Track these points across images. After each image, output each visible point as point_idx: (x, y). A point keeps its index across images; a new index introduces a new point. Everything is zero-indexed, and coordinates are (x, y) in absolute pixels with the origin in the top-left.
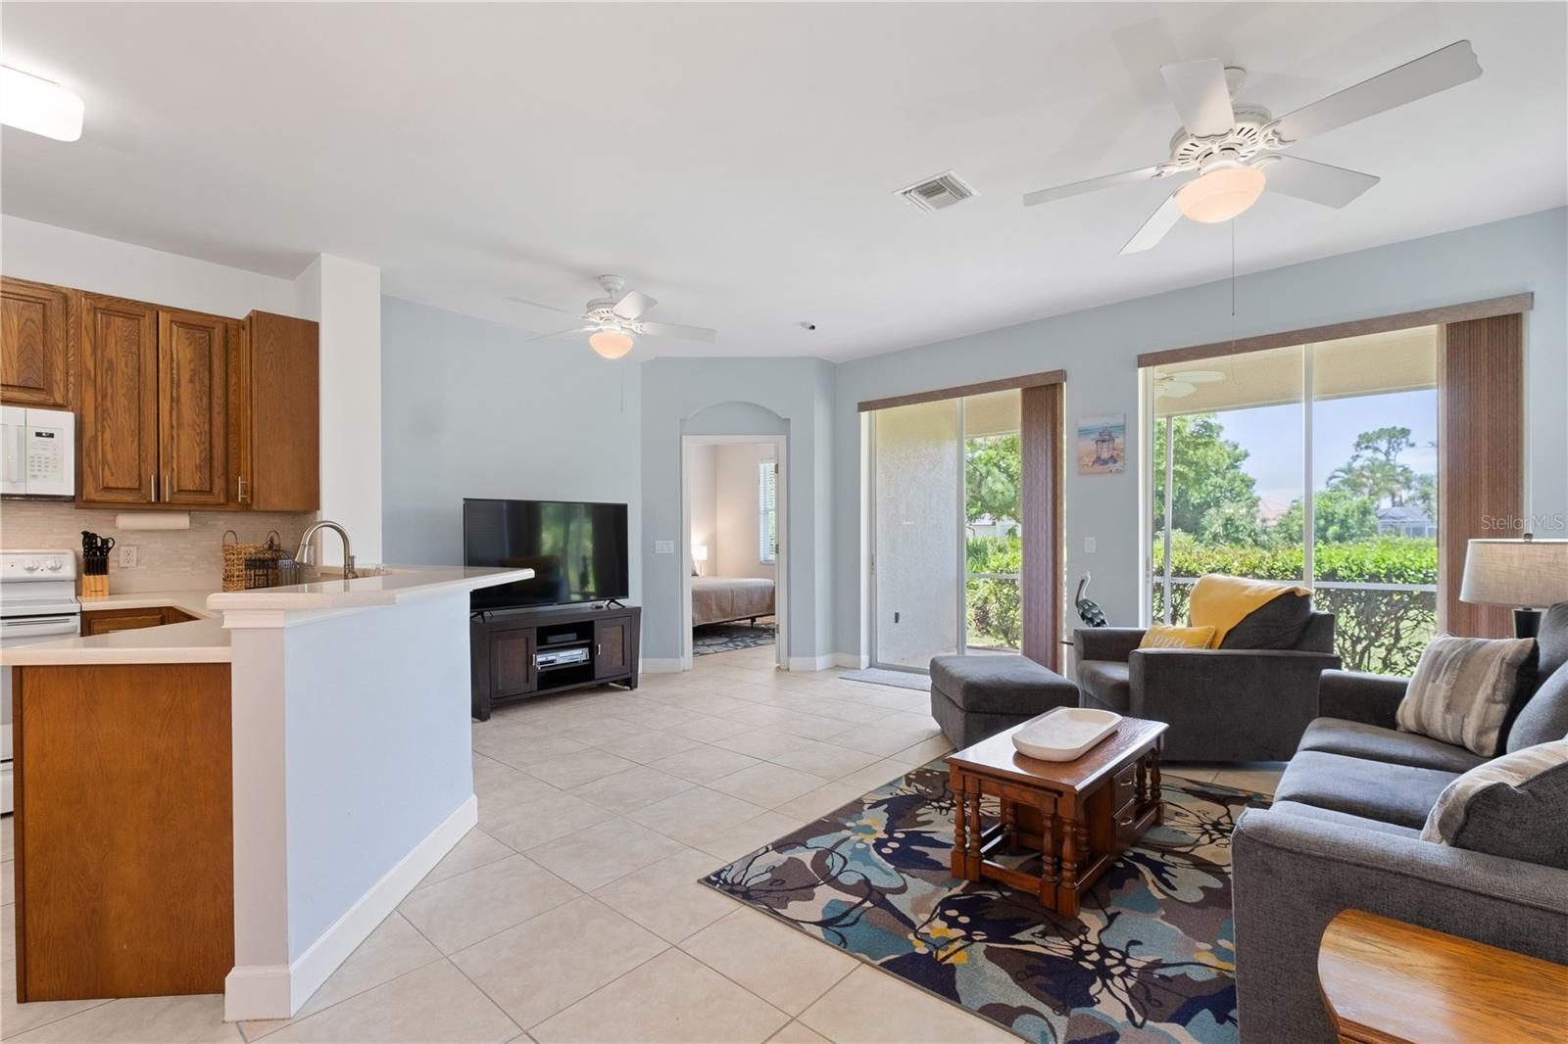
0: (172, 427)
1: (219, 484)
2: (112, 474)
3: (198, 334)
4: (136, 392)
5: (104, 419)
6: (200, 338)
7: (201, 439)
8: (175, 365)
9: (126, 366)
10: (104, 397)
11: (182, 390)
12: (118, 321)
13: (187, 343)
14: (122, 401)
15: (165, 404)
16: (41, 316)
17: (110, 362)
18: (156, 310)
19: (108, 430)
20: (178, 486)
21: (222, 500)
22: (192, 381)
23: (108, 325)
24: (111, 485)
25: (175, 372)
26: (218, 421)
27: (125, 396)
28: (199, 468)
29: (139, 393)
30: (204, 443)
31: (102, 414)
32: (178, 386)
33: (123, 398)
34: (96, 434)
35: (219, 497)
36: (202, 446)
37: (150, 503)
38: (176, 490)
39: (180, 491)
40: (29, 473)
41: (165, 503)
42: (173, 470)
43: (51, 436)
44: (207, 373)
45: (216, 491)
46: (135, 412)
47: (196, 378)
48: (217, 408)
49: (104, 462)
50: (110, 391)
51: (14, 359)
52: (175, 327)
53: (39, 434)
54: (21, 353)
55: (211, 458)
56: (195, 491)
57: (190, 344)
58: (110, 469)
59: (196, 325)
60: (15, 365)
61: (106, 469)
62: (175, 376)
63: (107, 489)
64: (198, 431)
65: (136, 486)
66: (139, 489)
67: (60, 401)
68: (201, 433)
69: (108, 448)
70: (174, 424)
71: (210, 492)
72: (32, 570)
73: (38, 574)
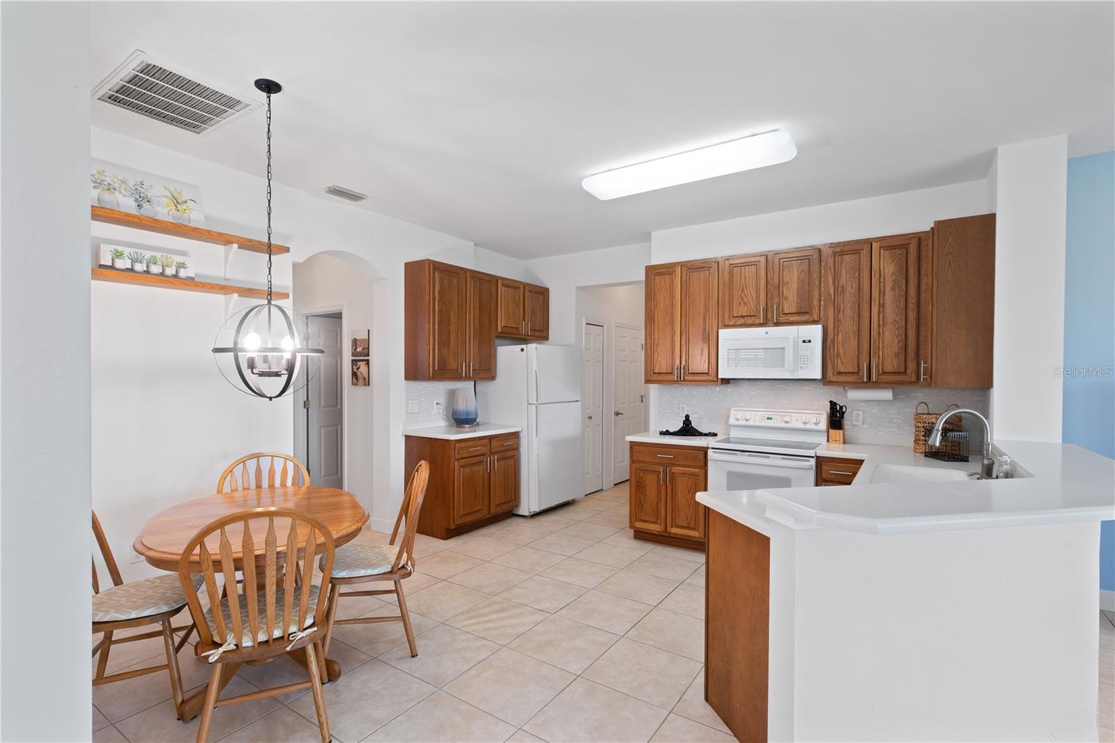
0: (879, 325)
1: (911, 366)
2: (842, 363)
3: (898, 252)
4: (857, 305)
5: (838, 326)
6: (900, 254)
7: (898, 332)
8: (882, 280)
9: (852, 288)
10: (839, 312)
11: (887, 297)
12: (847, 258)
13: (890, 260)
14: (849, 312)
15: (875, 310)
16: (807, 267)
17: (843, 287)
18: (869, 242)
19: (840, 333)
20: (883, 369)
21: (913, 379)
22: (893, 289)
23: (842, 260)
24: (842, 371)
25: (882, 284)
26: (912, 316)
27: (850, 309)
28: (897, 355)
29: (859, 305)
30: (900, 335)
31: (837, 320)
32: (884, 295)
33: (849, 310)
34: (834, 338)
35: (911, 377)
36: (899, 338)
37: (864, 382)
38: (881, 372)
39: (883, 373)
40: (799, 366)
41: (873, 382)
42: (879, 357)
43: (810, 341)
44: (904, 282)
45: (909, 372)
46: (856, 319)
47: (896, 286)
48: (912, 306)
49: (838, 355)
50: (842, 307)
51: (795, 297)
52: (882, 251)
53: (804, 341)
54: (798, 292)
55: (906, 346)
56: (893, 373)
57: (893, 261)
58: (841, 359)
59: (899, 246)
60: (795, 300)
61: (839, 360)
62: (882, 288)
63: (840, 373)
64: (897, 327)
65: (856, 371)
66: (858, 373)
67: (816, 319)
68: (899, 328)
69: (840, 346)
70: (881, 323)
71: (905, 372)
72: (805, 423)
73: (808, 426)
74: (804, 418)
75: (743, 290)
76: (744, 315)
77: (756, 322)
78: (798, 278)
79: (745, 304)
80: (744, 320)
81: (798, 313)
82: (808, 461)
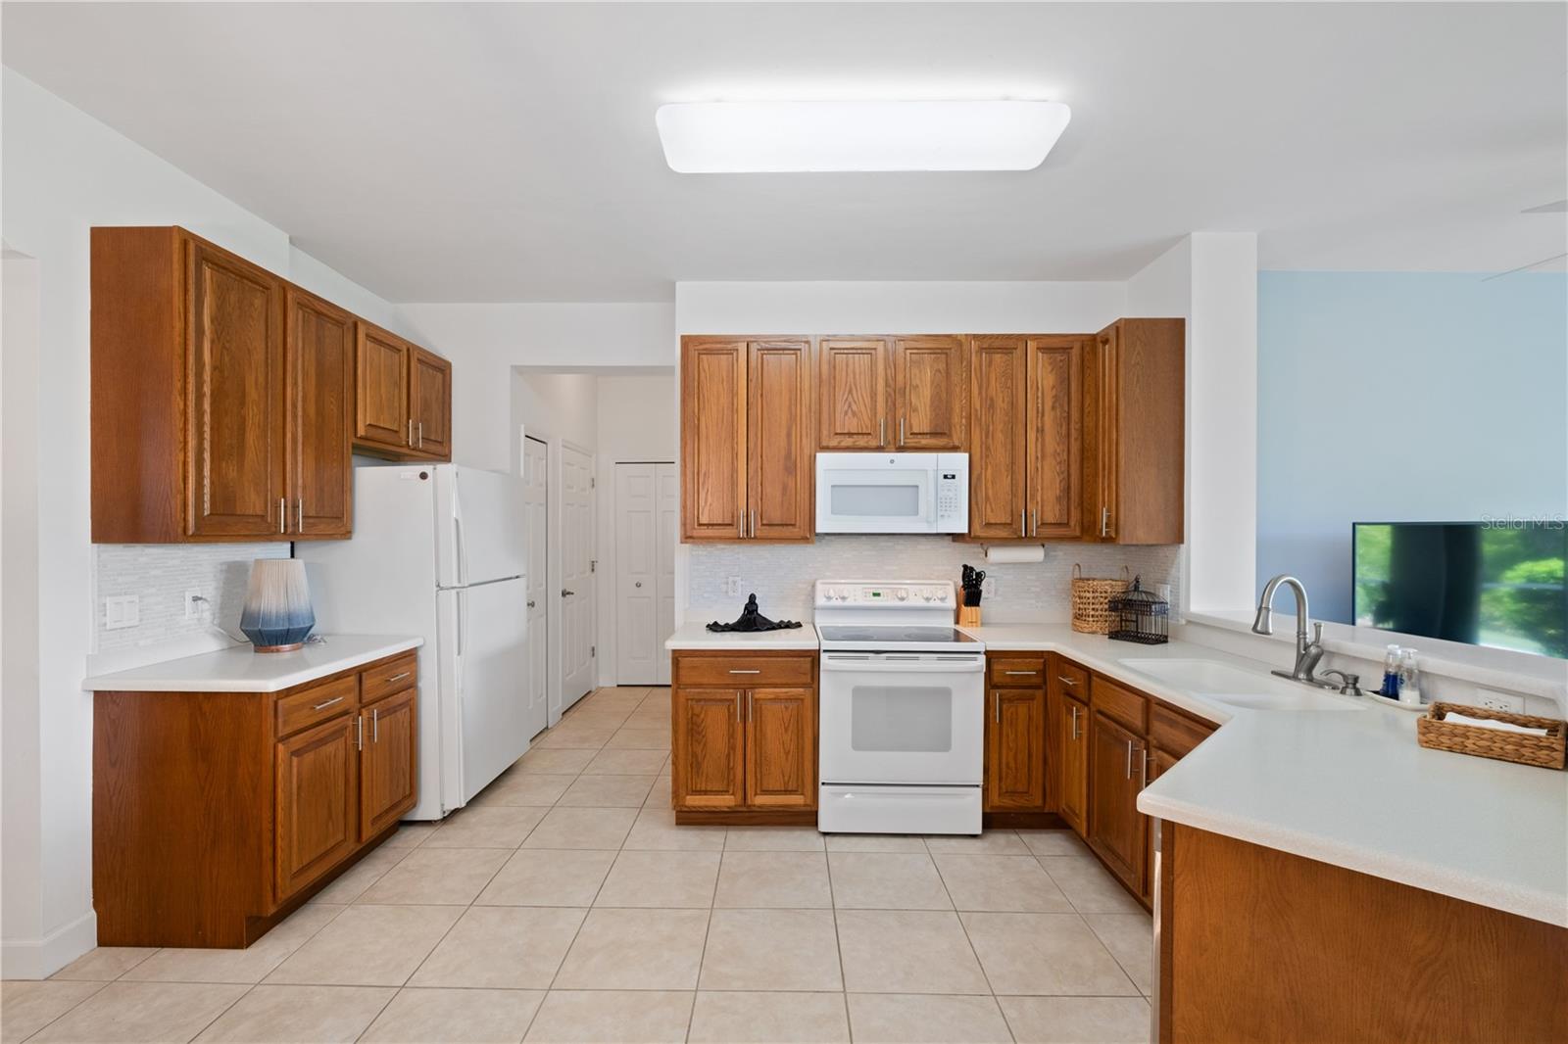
0: (1037, 458)
1: (1075, 515)
2: (992, 511)
3: (1059, 357)
4: (1010, 426)
5: (987, 456)
6: (1061, 361)
7: (1060, 468)
8: (1040, 394)
9: (1003, 401)
10: (987, 437)
11: (1046, 418)
12: (997, 357)
13: (1050, 368)
14: (1000, 436)
15: (1032, 435)
16: (944, 365)
17: (992, 400)
18: (1023, 339)
19: (989, 467)
20: (1042, 519)
21: (1078, 533)
22: (1053, 408)
23: (990, 364)
24: (993, 521)
25: (1040, 401)
26: (1075, 447)
27: (1002, 431)
28: (1059, 499)
29: (1012, 428)
30: (1063, 473)
31: (987, 449)
32: (1043, 415)
33: (1000, 435)
34: (981, 473)
35: (1075, 530)
36: (1062, 477)
37: (1020, 538)
38: (1039, 523)
39: (1042, 524)
40: (940, 513)
41: (1032, 537)
42: (1037, 503)
43: (953, 477)
44: (1066, 399)
45: (1072, 523)
46: (1009, 447)
47: (1057, 405)
48: (1074, 434)
49: (987, 498)
50: (991, 428)
51: (928, 409)
52: (1040, 354)
53: (945, 477)
54: (932, 402)
55: (1069, 487)
56: (1054, 524)
57: (1053, 370)
58: (991, 505)
59: (1055, 347)
60: (928, 413)
61: (988, 506)
62: (1040, 405)
63: (988, 525)
64: (1058, 460)
65: (1009, 521)
66: (1011, 524)
67: (957, 443)
68: (1060, 463)
69: (989, 485)
70: (1039, 456)
71: (1067, 524)
72: (928, 599)
73: (932, 604)
74: (927, 591)
75: (850, 392)
76: (852, 431)
77: (870, 443)
78: (932, 382)
79: (854, 414)
80: (851, 440)
81: (934, 434)
82: (975, 659)
